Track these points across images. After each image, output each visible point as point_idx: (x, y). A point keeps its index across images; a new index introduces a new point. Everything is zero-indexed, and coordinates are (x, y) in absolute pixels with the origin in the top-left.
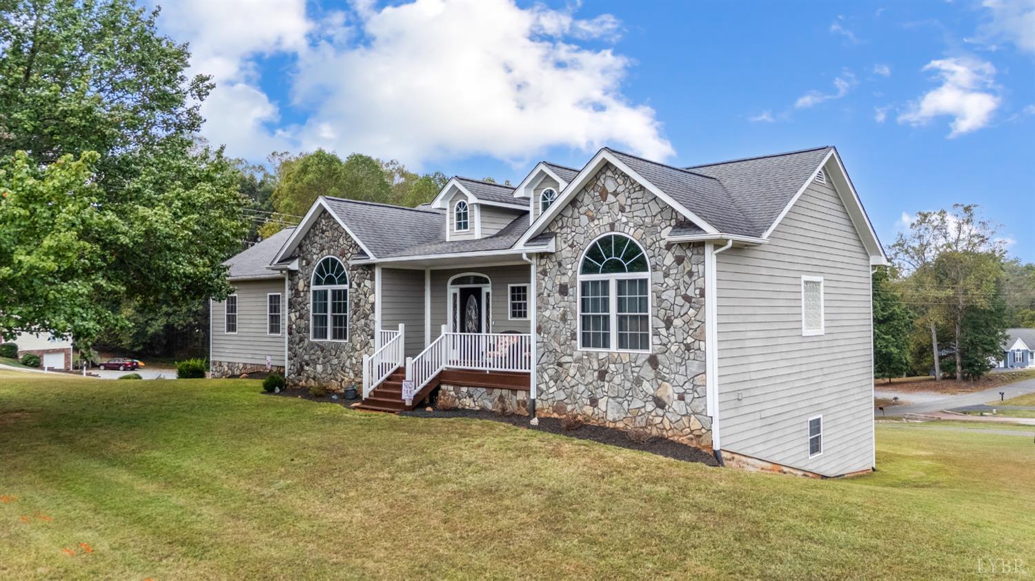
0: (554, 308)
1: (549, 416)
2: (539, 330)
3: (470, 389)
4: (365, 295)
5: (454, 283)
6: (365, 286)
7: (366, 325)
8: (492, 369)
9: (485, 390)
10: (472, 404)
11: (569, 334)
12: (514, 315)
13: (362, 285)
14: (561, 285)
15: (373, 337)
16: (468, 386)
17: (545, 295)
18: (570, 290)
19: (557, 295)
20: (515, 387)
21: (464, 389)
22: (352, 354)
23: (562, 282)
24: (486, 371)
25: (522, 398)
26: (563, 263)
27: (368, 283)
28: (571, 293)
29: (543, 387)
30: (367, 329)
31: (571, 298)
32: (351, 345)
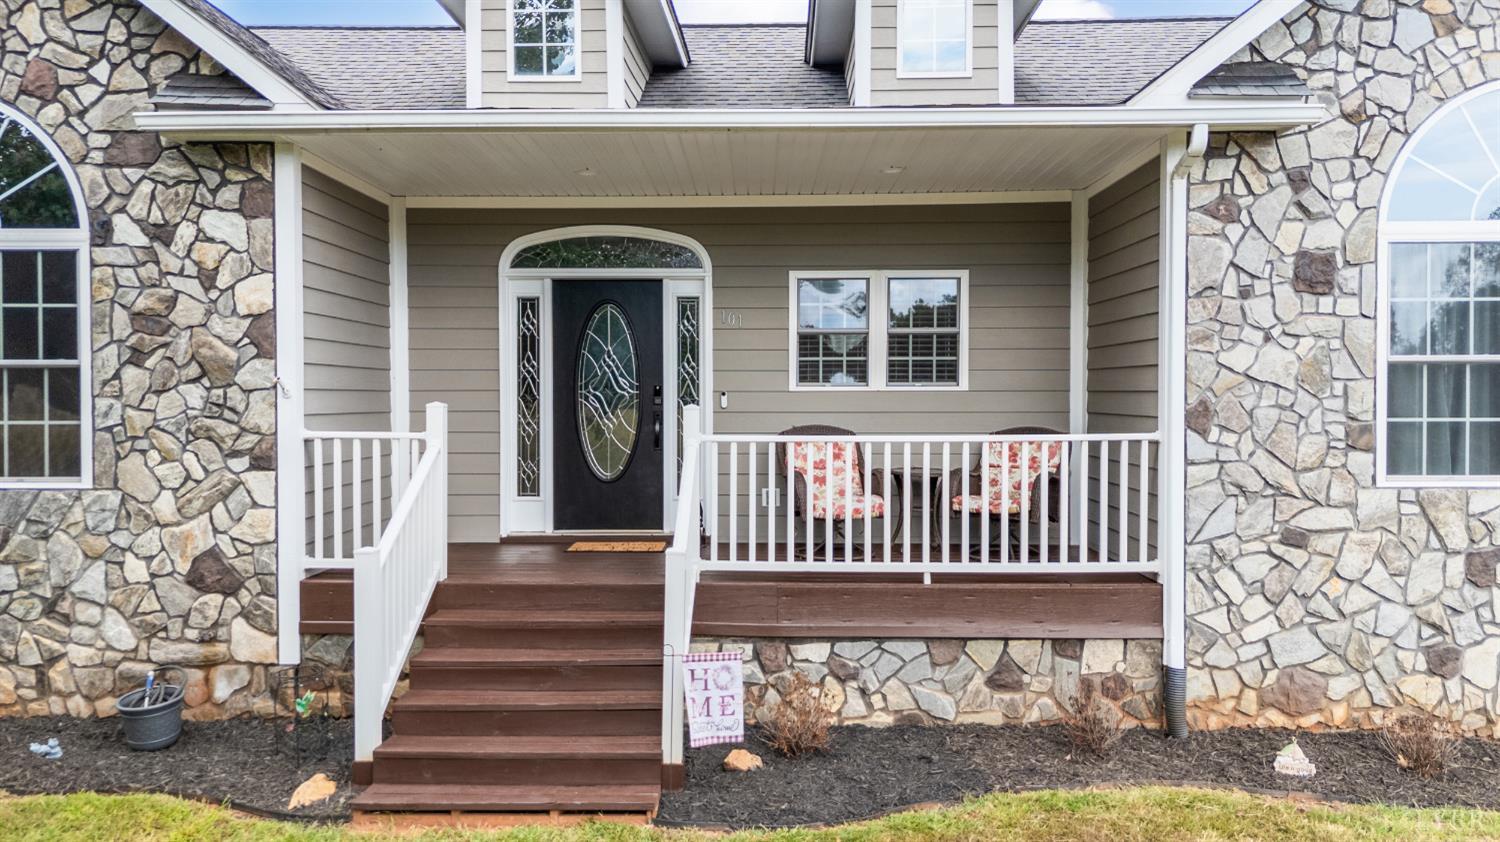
0: (1268, 338)
1: (1241, 722)
2: (1198, 419)
3: (845, 649)
4: (207, 279)
5: (522, 260)
6: (202, 237)
7: (219, 408)
8: (946, 566)
9: (921, 647)
10: (856, 707)
11: (1339, 431)
12: (807, 374)
13: (186, 232)
14: (1302, 255)
15: (263, 461)
16: (833, 640)
17: (1230, 289)
18: (1347, 277)
19: (1285, 292)
20: (1073, 631)
21: (815, 653)
22: (122, 539)
23: (1309, 244)
24: (918, 578)
25: (1107, 669)
26: (1317, 176)
27: (225, 226)
28: (1353, 286)
29: (1218, 620)
30: (223, 429)
31: (1349, 306)
32: (114, 499)
